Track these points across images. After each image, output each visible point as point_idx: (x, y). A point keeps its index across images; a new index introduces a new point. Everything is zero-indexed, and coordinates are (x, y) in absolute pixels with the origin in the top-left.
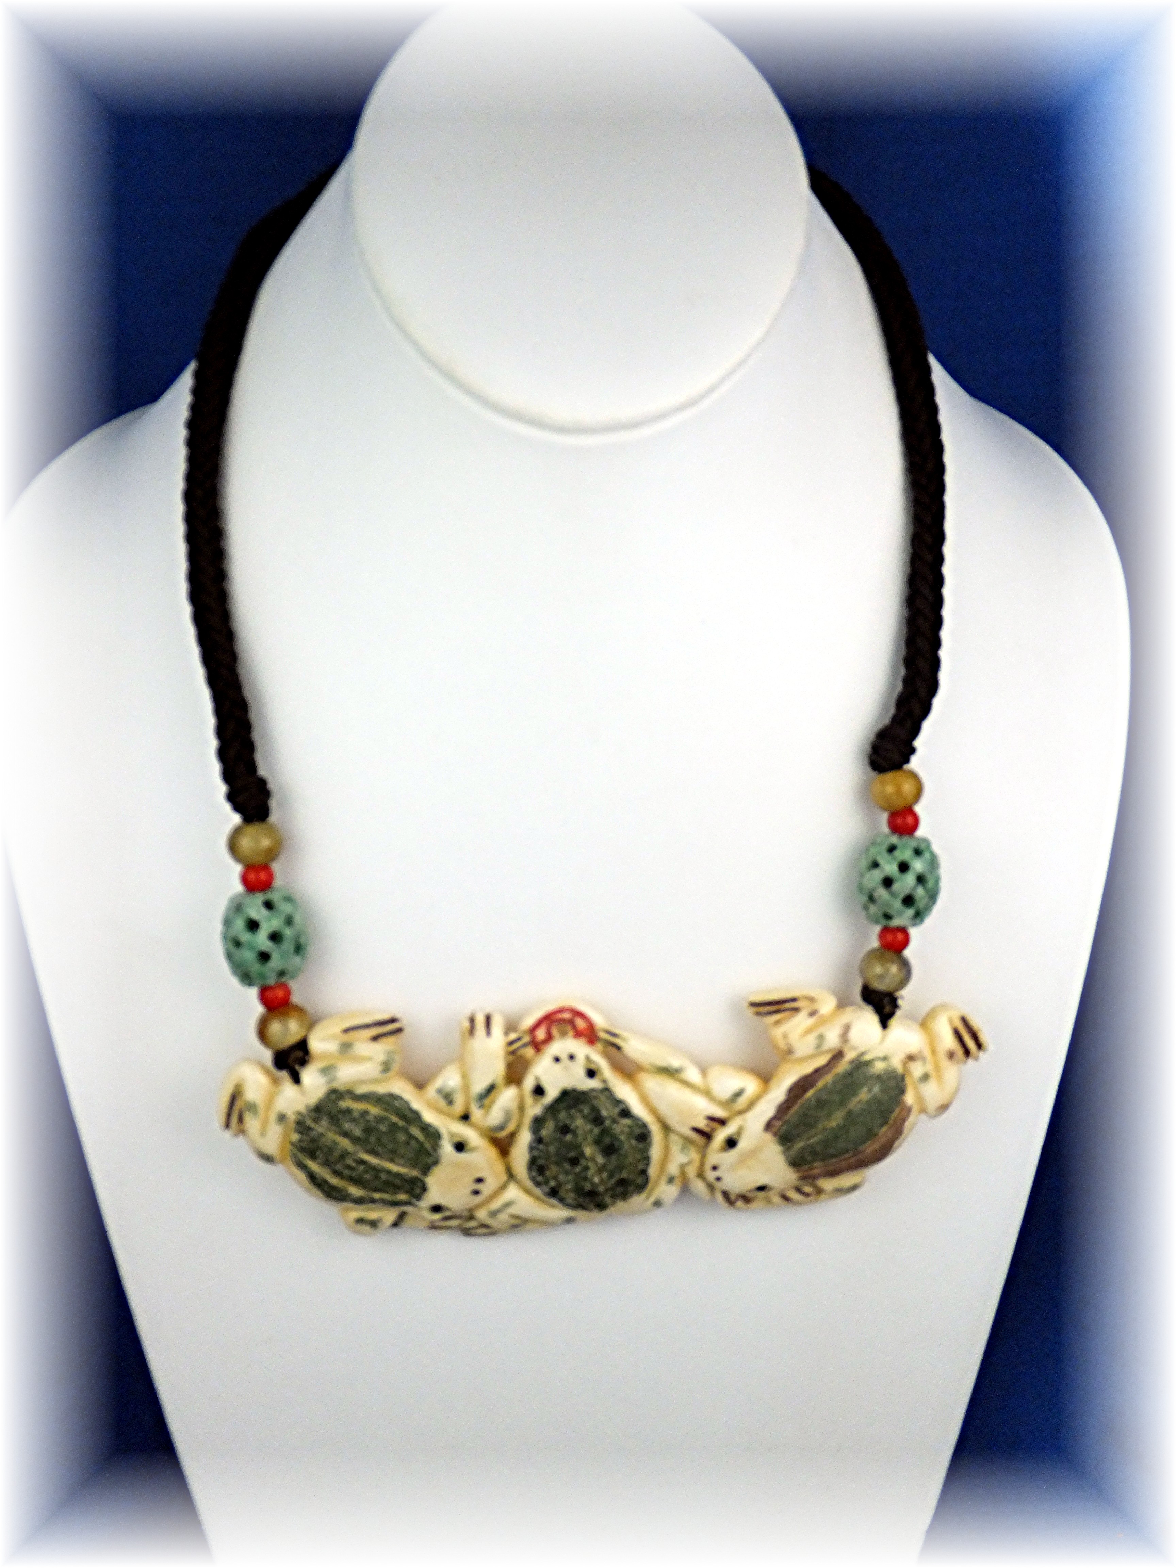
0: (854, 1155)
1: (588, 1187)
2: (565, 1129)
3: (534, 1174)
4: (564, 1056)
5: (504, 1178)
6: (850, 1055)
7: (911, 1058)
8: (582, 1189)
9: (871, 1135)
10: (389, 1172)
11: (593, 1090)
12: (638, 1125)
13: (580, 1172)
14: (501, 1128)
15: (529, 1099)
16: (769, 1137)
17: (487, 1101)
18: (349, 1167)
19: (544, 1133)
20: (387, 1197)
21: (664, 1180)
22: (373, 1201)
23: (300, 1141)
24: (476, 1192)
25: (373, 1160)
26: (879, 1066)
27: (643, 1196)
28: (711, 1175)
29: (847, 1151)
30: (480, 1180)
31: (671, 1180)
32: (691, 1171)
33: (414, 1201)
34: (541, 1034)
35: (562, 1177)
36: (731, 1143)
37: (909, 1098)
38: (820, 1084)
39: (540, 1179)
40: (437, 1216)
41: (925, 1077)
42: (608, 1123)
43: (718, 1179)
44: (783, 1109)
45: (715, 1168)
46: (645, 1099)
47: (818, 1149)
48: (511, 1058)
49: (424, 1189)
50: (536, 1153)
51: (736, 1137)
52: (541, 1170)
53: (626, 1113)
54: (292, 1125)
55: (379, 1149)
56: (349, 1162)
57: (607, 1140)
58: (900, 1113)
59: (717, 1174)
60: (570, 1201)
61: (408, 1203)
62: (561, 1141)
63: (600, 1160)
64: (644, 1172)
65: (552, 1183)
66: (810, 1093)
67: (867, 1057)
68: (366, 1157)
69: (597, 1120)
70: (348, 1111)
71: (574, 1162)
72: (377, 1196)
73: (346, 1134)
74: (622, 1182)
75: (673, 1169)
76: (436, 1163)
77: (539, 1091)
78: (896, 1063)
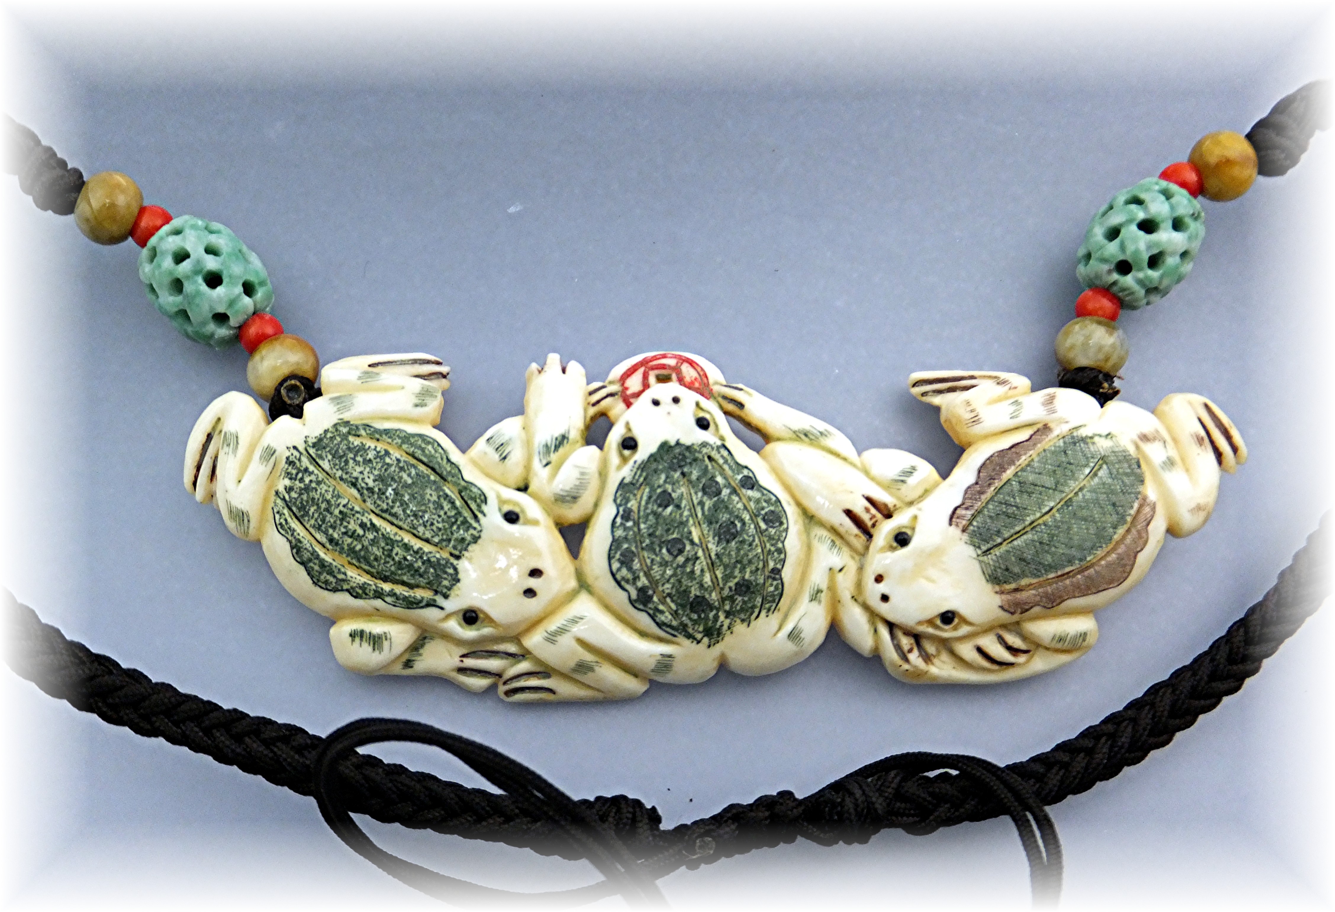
0: (1081, 571)
1: (695, 591)
2: (665, 499)
3: (616, 565)
4: (666, 399)
5: (573, 583)
6: (1059, 430)
7: (1145, 438)
8: (686, 592)
9: (1102, 537)
10: (407, 547)
11: (704, 444)
12: (768, 501)
13: (684, 566)
14: (572, 498)
15: (615, 459)
16: (955, 532)
17: (554, 457)
18: (353, 535)
19: (633, 504)
20: (400, 590)
21: (806, 597)
22: (379, 595)
23: (289, 490)
24: (530, 593)
25: (388, 529)
26: (1103, 445)
27: (775, 619)
28: (873, 591)
29: (1070, 562)
30: (535, 573)
31: (816, 595)
32: (845, 584)
33: (440, 600)
34: (634, 383)
35: (656, 571)
36: (902, 540)
37: (1150, 491)
38: (1023, 460)
39: (624, 572)
40: (470, 633)
41: (1170, 463)
42: (725, 492)
43: (885, 598)
44: (973, 493)
45: (879, 579)
46: (776, 472)
47: (1028, 556)
48: (592, 411)
49: (456, 580)
50: (619, 533)
51: (909, 532)
52: (626, 562)
53: (750, 482)
54: (283, 464)
55: (397, 509)
56: (353, 526)
57: (724, 517)
58: (1138, 511)
59: (882, 588)
60: (666, 617)
61: (431, 604)
62: (657, 515)
63: (713, 548)
64: (776, 572)
65: (643, 581)
66: (1009, 473)
67: (1083, 432)
68: (377, 521)
69: (711, 489)
70: (362, 449)
71: (676, 547)
72: (387, 587)
73: (354, 485)
74: (745, 588)
75: (818, 578)
76: (476, 539)
77: (629, 444)
78: (1126, 442)
